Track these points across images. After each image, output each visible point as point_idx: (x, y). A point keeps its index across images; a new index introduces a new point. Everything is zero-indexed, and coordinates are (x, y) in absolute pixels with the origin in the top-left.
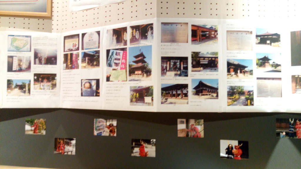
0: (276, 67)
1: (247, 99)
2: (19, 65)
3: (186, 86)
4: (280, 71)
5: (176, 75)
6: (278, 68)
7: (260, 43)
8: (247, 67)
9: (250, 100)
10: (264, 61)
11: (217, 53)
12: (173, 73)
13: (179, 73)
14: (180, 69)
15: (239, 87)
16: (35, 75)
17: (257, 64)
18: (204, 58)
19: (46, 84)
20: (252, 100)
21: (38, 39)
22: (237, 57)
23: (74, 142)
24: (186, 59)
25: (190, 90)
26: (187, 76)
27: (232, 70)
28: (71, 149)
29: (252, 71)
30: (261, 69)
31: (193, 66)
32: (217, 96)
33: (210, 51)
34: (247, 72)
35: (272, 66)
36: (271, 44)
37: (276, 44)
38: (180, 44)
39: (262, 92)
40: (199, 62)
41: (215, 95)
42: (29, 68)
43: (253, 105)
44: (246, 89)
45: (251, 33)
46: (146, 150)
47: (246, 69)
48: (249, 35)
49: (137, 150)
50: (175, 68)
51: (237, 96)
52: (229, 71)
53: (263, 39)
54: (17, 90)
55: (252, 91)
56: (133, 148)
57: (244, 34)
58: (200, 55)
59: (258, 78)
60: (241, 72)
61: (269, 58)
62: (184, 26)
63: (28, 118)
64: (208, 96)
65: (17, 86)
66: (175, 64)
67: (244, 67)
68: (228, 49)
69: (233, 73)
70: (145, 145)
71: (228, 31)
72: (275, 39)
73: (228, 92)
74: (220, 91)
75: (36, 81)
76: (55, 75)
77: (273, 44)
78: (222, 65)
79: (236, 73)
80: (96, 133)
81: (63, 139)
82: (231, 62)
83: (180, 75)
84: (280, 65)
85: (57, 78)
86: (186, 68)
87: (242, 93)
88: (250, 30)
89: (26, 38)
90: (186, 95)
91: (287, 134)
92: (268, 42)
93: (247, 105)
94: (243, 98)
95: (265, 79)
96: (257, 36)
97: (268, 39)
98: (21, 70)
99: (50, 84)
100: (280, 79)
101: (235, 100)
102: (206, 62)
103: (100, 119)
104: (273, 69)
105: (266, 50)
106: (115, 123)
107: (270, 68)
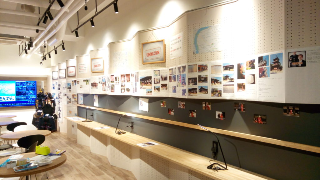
0: (231, 80)
1: (219, 94)
2: (157, 81)
3: (196, 89)
4: (234, 82)
5: (193, 85)
6: (233, 80)
7: (224, 70)
8: (219, 80)
9: (220, 94)
10: (226, 78)
11: (207, 76)
12: (192, 84)
13: (194, 84)
14: (194, 82)
15: (216, 89)
16: (162, 84)
17: (223, 79)
18: (203, 77)
19: (164, 88)
20: (221, 94)
21: (162, 71)
22: (215, 76)
23: (173, 110)
24: (196, 78)
25: (198, 90)
26: (197, 85)
27: (213, 82)
28: (172, 113)
29: (221, 82)
30: (225, 81)
31: (199, 81)
32: (207, 93)
33: (205, 75)
34: (219, 82)
35: (230, 79)
36: (229, 70)
37: (232, 69)
38: (194, 73)
39: (225, 91)
40: (201, 79)
41: (206, 92)
42: (159, 82)
43: (221, 96)
44: (219, 90)
45: (221, 66)
46: (193, 114)
47: (219, 81)
48: (220, 67)
49: (191, 114)
50: (193, 82)
51: (215, 93)
52: (212, 82)
53: (227, 68)
54: (156, 90)
55: (221, 91)
56: (189, 113)
57: (218, 67)
58: (201, 77)
59: (224, 85)
60: (217, 83)
61: (229, 76)
62: (195, 66)
63: (161, 101)
64: (204, 93)
65: (157, 89)
66: (193, 80)
67: (218, 80)
68: (211, 73)
69: (213, 83)
70: (193, 113)
71: (211, 66)
72: (231, 67)
73: (212, 91)
74: (208, 90)
75: (162, 87)
76: (167, 84)
77: (230, 70)
78: (209, 80)
79: (215, 83)
80: (179, 107)
81: (170, 109)
82: (213, 79)
83: (194, 85)
84: (233, 79)
85: (168, 85)
86: (196, 82)
87: (217, 91)
88: (220, 65)
89: (158, 71)
90: (196, 92)
91: (238, 109)
92: (228, 69)
93: (219, 96)
94: (217, 93)
95: (226, 85)
96: (223, 67)
97: (228, 68)
98: (157, 83)
99: (165, 88)
100: (233, 85)
101: (214, 94)
102: (203, 79)
103: (180, 102)
104: (230, 81)
105: (227, 72)
106: (184, 103)
107: (229, 81)
